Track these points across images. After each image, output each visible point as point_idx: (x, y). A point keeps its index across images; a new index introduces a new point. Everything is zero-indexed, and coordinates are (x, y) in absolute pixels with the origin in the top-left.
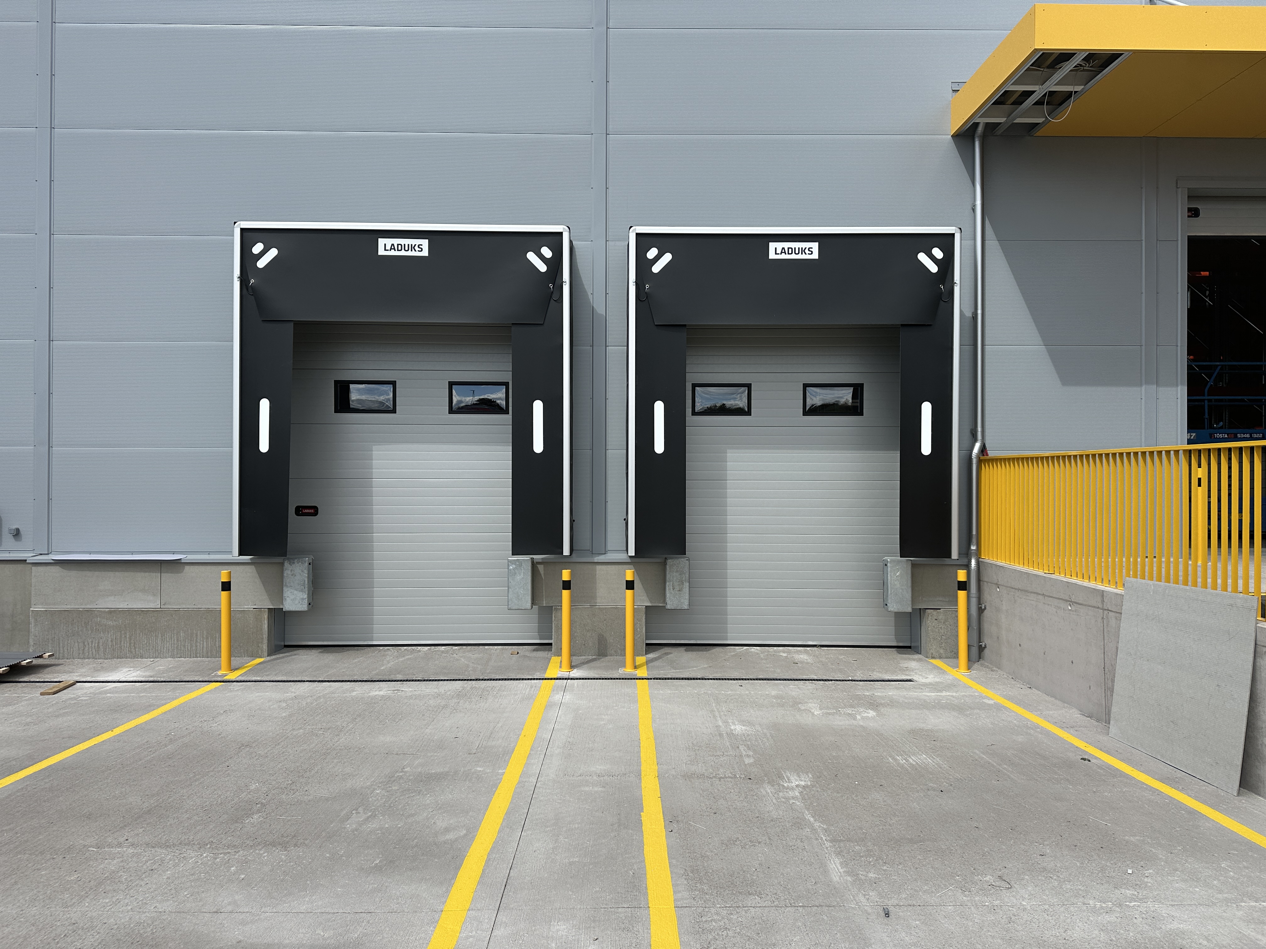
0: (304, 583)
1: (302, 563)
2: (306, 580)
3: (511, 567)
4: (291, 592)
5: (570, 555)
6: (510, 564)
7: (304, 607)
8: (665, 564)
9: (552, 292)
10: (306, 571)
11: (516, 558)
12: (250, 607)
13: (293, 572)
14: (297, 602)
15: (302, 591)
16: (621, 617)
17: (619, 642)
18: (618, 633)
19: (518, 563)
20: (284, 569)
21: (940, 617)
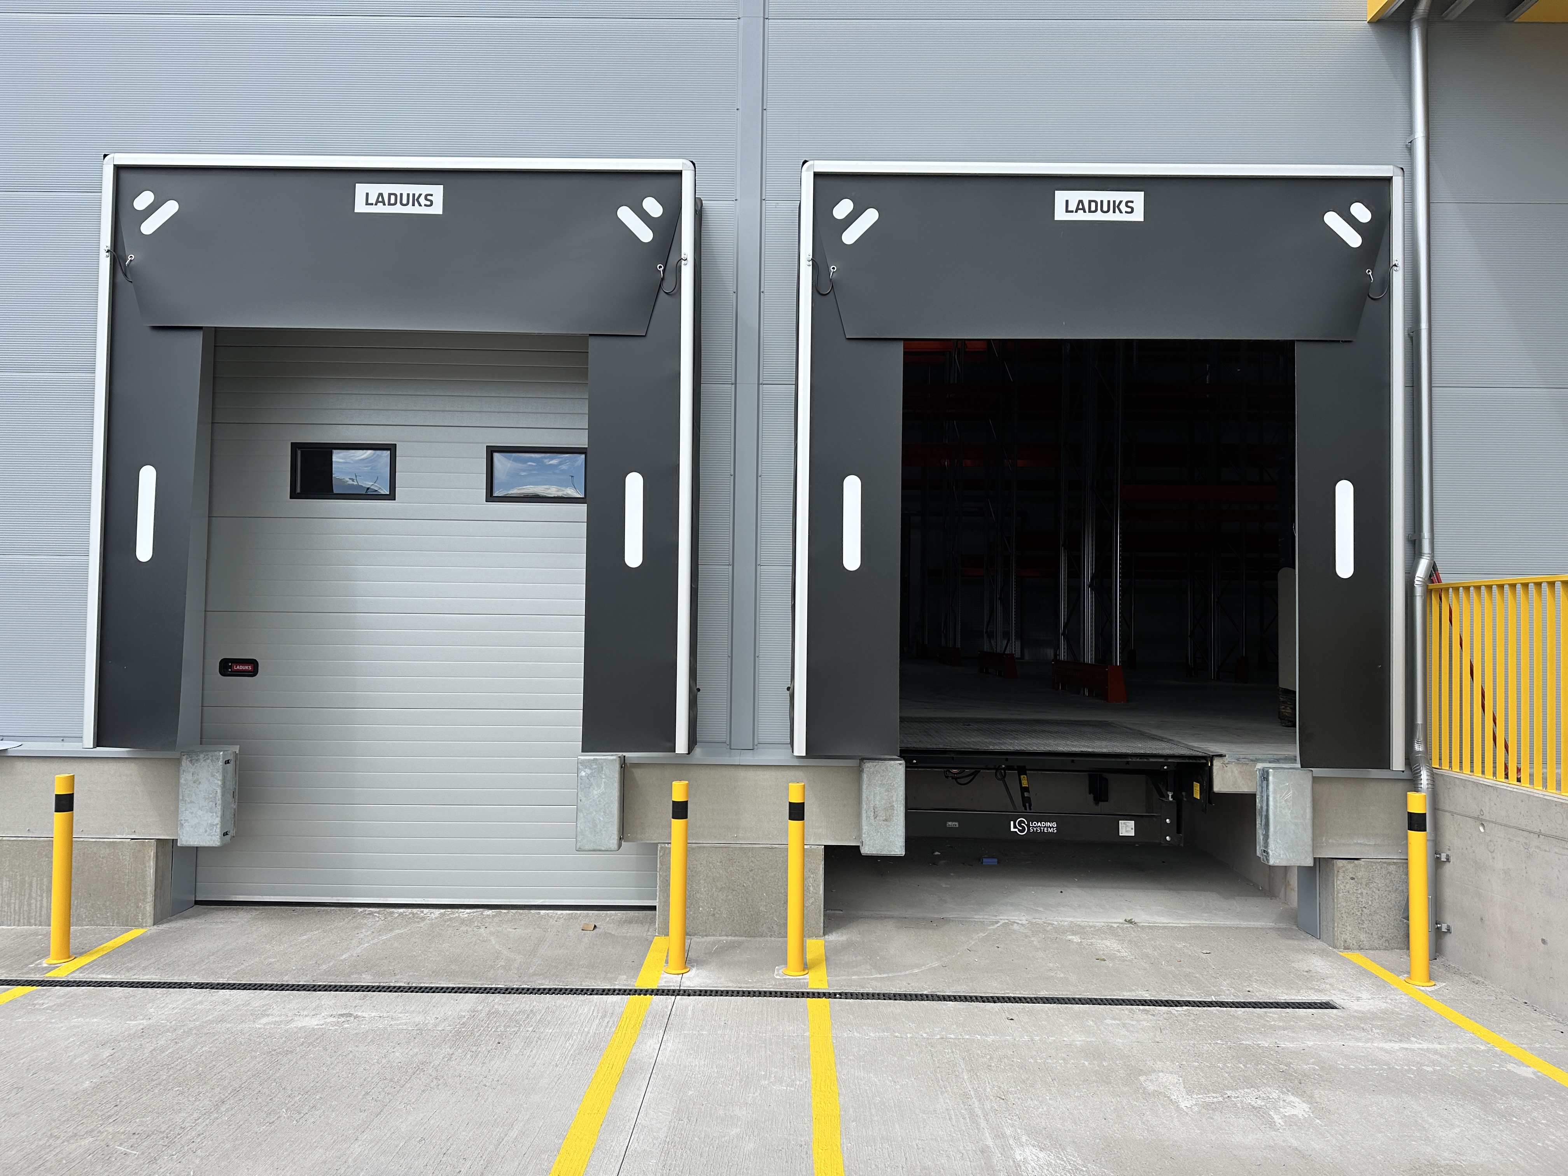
0: (215, 797)
1: (212, 760)
2: (219, 791)
3: (583, 774)
4: (192, 813)
5: (689, 753)
6: (580, 767)
7: (213, 839)
8: (860, 771)
9: (663, 279)
10: (219, 776)
11: (590, 756)
12: (123, 835)
13: (196, 777)
14: (201, 831)
15: (211, 810)
16: (780, 865)
17: (776, 911)
18: (774, 895)
19: (595, 766)
20: (181, 771)
21: (1360, 875)
